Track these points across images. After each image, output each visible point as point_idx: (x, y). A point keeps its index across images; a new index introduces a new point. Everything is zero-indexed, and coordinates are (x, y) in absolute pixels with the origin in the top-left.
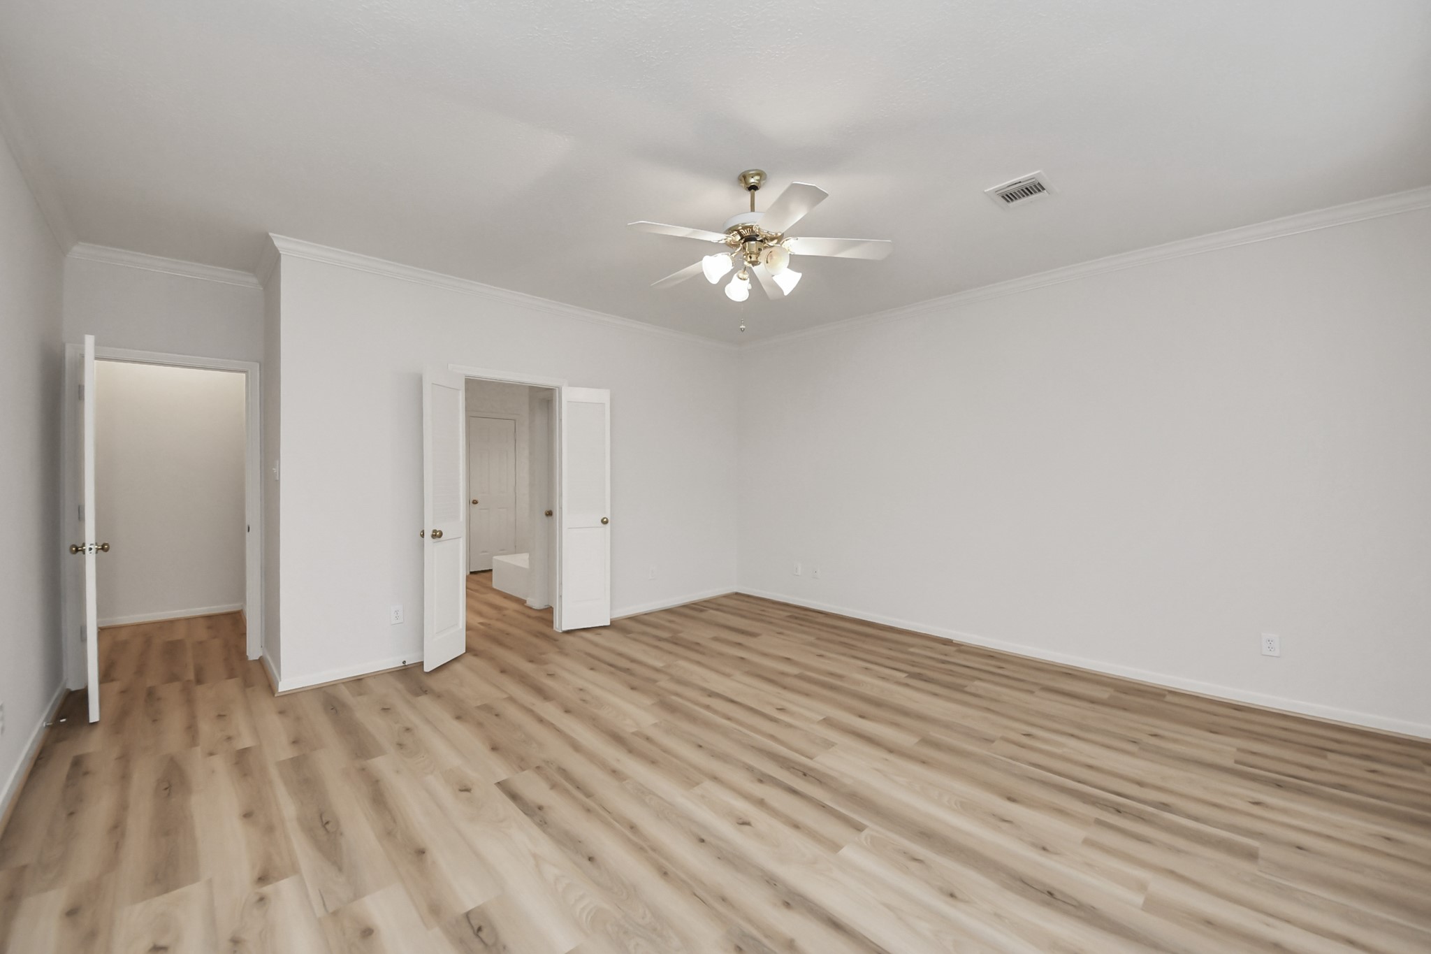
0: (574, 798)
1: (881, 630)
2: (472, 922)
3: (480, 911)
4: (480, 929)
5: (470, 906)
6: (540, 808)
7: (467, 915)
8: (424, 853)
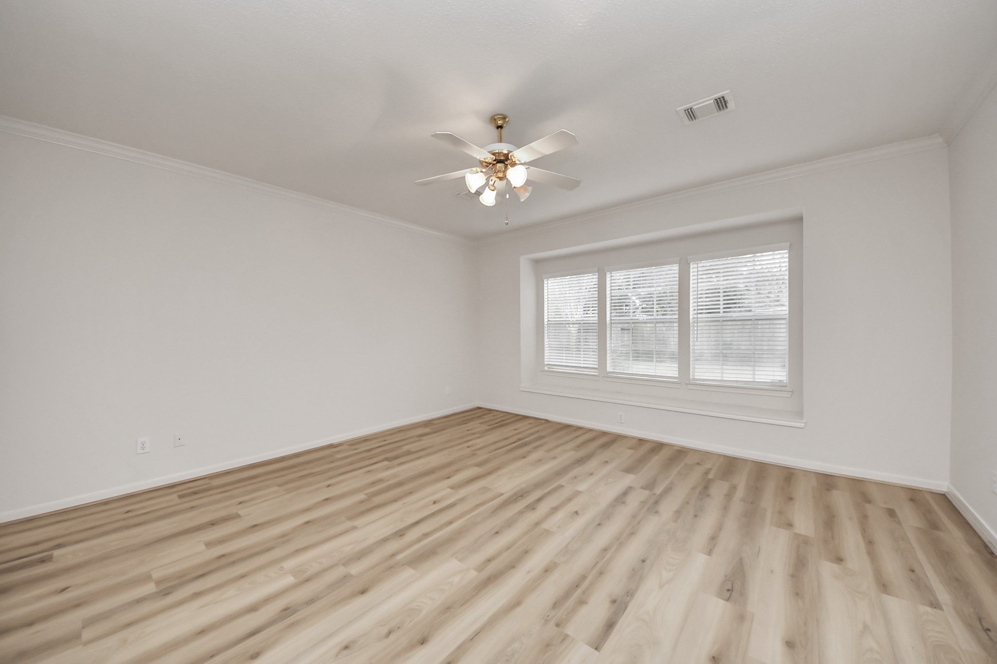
0: (592, 584)
1: (282, 461)
2: (728, 596)
3: (720, 595)
4: (728, 590)
5: (722, 602)
6: (614, 602)
7: (728, 600)
8: (714, 657)
